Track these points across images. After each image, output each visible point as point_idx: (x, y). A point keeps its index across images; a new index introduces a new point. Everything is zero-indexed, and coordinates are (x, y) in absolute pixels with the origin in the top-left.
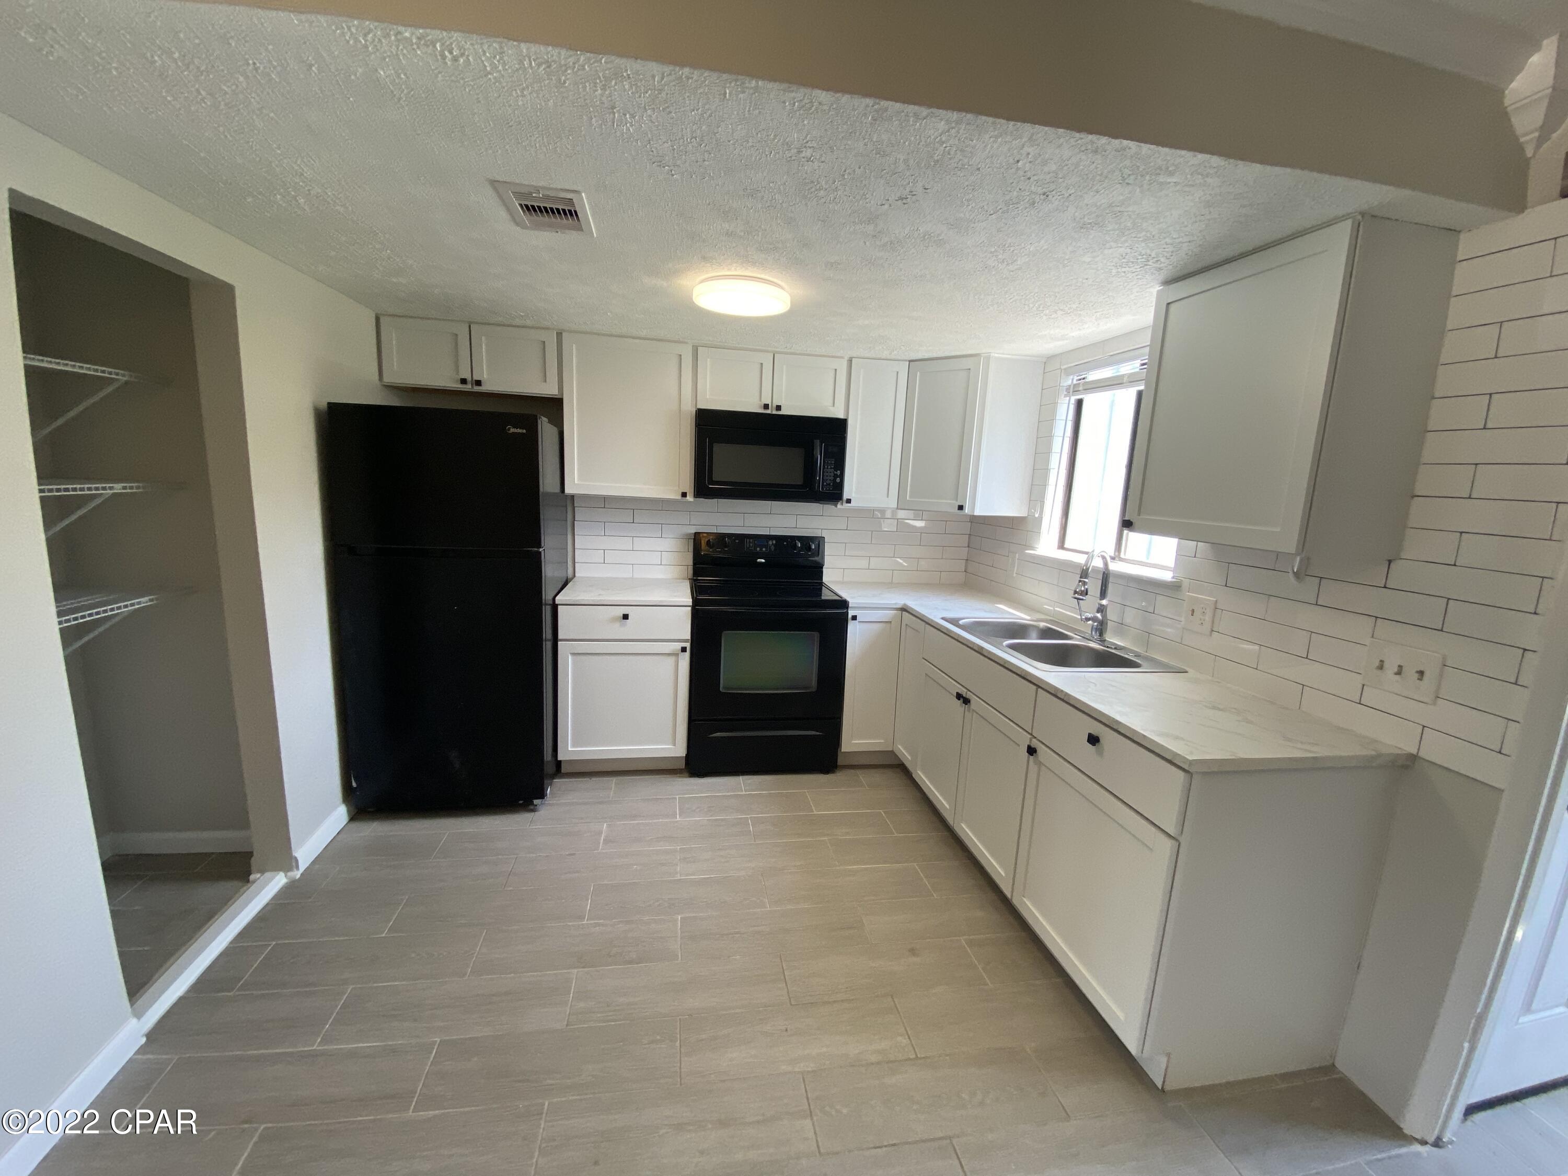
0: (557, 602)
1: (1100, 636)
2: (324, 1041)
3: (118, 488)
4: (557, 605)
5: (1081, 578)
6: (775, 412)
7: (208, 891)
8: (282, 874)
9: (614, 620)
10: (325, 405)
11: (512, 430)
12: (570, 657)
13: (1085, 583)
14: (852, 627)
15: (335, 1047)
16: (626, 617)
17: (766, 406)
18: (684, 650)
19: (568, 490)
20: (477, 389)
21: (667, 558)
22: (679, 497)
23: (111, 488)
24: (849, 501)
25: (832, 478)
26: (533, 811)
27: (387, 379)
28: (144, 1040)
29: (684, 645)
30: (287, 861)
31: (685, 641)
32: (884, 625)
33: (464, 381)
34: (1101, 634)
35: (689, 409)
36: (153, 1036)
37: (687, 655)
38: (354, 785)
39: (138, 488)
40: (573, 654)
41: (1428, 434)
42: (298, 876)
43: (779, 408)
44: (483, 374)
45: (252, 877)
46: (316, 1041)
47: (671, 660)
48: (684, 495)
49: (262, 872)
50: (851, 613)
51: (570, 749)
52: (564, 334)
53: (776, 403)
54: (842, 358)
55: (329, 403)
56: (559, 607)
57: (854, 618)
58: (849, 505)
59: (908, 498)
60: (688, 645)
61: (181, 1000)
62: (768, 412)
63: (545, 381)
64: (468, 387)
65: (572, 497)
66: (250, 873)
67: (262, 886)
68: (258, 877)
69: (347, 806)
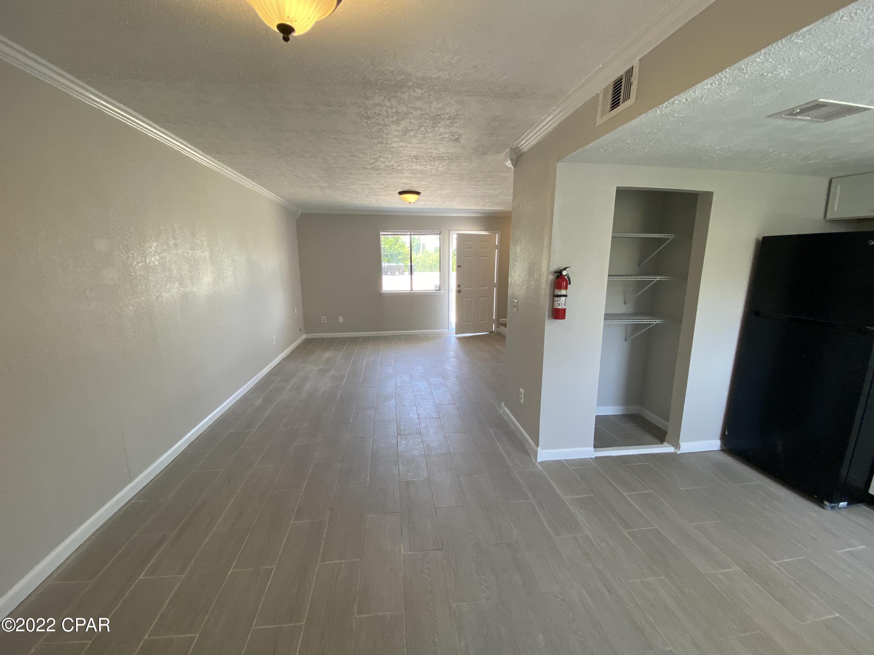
2: (629, 495)
3: (659, 278)
7: (648, 437)
8: (674, 448)
10: (761, 238)
15: (629, 499)
23: (657, 278)
26: (822, 508)
27: (830, 216)
28: (594, 457)
30: (677, 445)
36: (596, 458)
38: (727, 433)
42: (679, 453)
45: (664, 443)
46: (627, 493)
49: (668, 443)
55: (764, 237)
61: (611, 457)
66: (664, 441)
67: (664, 447)
68: (666, 444)
69: (722, 442)
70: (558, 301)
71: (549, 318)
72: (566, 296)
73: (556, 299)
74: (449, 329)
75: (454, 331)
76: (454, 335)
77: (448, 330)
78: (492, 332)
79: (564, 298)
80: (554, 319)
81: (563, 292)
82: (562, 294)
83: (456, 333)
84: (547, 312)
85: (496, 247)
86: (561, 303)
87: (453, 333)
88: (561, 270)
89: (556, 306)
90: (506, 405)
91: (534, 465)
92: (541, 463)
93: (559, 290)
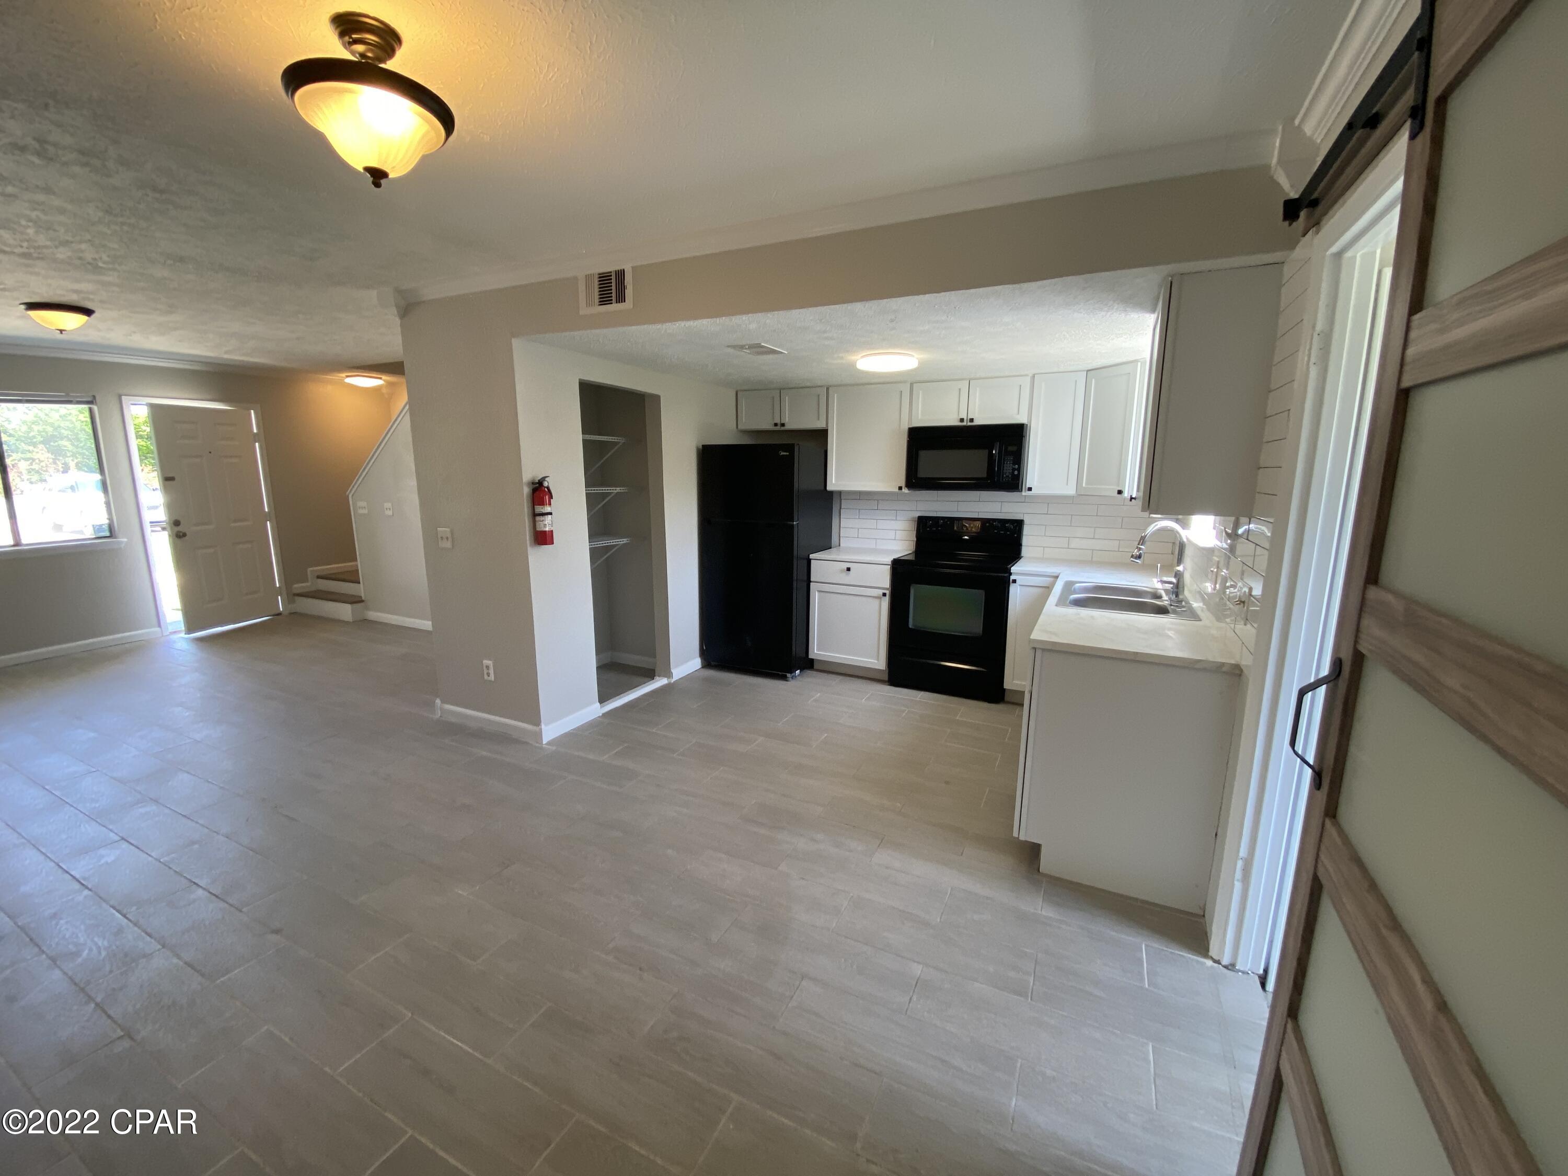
0: (810, 558)
1: (1176, 597)
3: (618, 490)
4: (811, 559)
5: (1139, 544)
6: (969, 424)
7: (637, 678)
8: (666, 679)
9: (842, 571)
10: (701, 447)
11: (782, 453)
12: (817, 593)
13: (1140, 549)
14: (1013, 588)
16: (849, 569)
17: (962, 420)
18: (884, 595)
19: (829, 488)
20: (783, 428)
21: (900, 535)
22: (897, 490)
23: (616, 490)
24: (1030, 489)
25: (1011, 471)
26: (787, 681)
27: (741, 427)
28: (602, 715)
29: (885, 591)
30: (668, 674)
31: (887, 589)
32: (1044, 589)
33: (776, 425)
34: (1177, 596)
35: (905, 427)
36: (605, 714)
37: (887, 599)
38: (705, 648)
39: (626, 489)
40: (819, 591)
41: (1267, 419)
42: (672, 682)
43: (972, 420)
44: (786, 420)
46: (655, 730)
47: (877, 602)
48: (900, 488)
49: (659, 676)
50: (1012, 578)
51: (815, 652)
52: (830, 388)
53: (970, 417)
54: (1027, 375)
55: (702, 445)
56: (812, 561)
57: (1014, 581)
58: (1030, 492)
59: (1084, 485)
60: (888, 592)
62: (964, 424)
63: (819, 419)
64: (778, 428)
65: (832, 493)
66: (655, 676)
67: (657, 681)
68: (657, 678)
69: (701, 659)
70: (543, 520)
71: (531, 545)
72: (551, 514)
73: (538, 518)
74: (159, 626)
75: (182, 627)
76: (183, 635)
77: (158, 629)
78: (279, 614)
79: (550, 516)
80: (539, 544)
81: (548, 509)
82: (546, 511)
83: (190, 630)
84: (528, 536)
85: (256, 438)
86: (546, 524)
87: (179, 632)
88: (539, 480)
89: (540, 528)
90: (443, 702)
91: (541, 748)
92: (549, 743)
93: (541, 507)
